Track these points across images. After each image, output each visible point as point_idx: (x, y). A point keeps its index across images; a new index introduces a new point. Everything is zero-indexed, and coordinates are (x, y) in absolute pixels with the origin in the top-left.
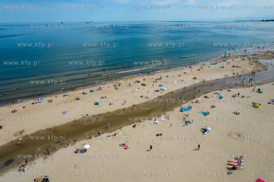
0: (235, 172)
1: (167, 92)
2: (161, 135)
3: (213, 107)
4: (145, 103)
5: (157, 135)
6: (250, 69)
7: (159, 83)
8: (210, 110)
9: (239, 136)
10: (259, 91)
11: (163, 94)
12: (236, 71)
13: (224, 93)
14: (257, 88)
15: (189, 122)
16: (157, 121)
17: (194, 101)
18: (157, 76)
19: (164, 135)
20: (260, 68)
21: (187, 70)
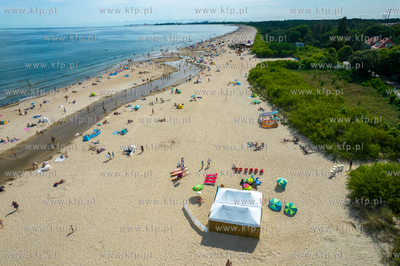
0: (182, 180)
1: (51, 124)
2: (61, 182)
3: (130, 122)
4: (12, 149)
5: (55, 185)
6: (159, 73)
7: (31, 114)
8: (128, 127)
9: (173, 142)
10: (177, 92)
11: (45, 128)
12: (145, 77)
13: (138, 103)
14: (175, 89)
15: (102, 150)
16: (47, 166)
17: (101, 122)
18: (23, 106)
19: (68, 180)
20: (171, 71)
21: (77, 88)
